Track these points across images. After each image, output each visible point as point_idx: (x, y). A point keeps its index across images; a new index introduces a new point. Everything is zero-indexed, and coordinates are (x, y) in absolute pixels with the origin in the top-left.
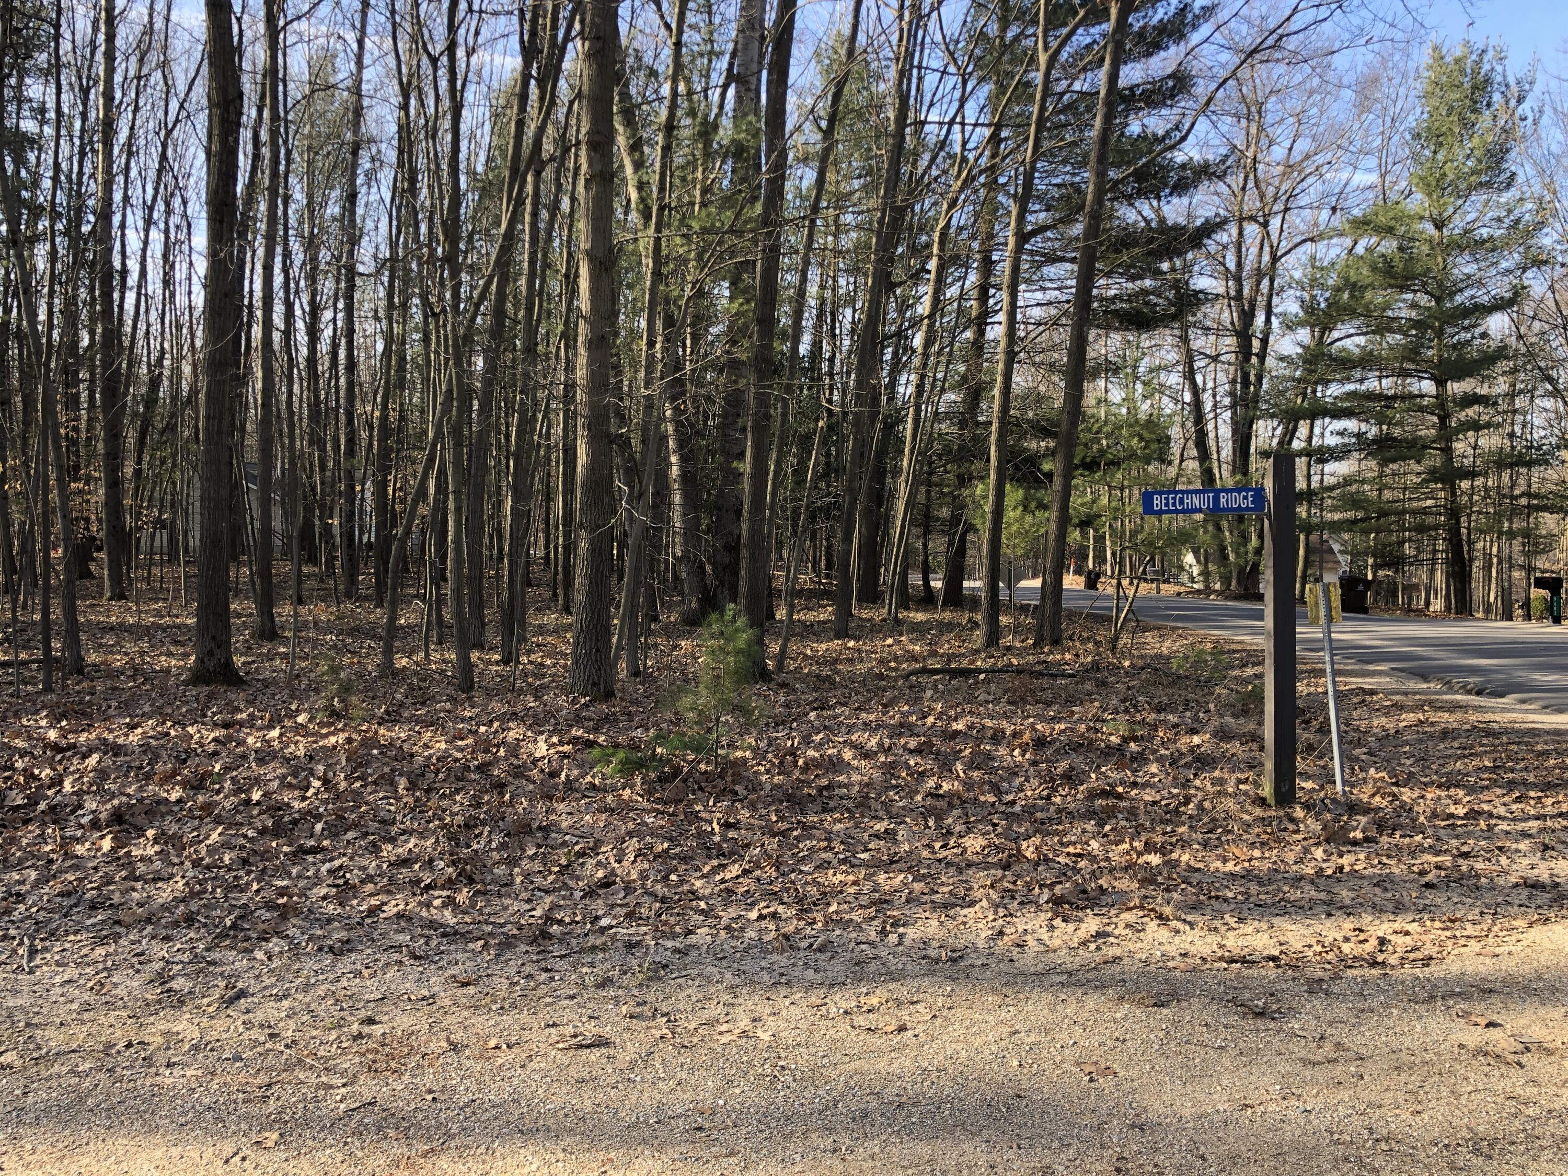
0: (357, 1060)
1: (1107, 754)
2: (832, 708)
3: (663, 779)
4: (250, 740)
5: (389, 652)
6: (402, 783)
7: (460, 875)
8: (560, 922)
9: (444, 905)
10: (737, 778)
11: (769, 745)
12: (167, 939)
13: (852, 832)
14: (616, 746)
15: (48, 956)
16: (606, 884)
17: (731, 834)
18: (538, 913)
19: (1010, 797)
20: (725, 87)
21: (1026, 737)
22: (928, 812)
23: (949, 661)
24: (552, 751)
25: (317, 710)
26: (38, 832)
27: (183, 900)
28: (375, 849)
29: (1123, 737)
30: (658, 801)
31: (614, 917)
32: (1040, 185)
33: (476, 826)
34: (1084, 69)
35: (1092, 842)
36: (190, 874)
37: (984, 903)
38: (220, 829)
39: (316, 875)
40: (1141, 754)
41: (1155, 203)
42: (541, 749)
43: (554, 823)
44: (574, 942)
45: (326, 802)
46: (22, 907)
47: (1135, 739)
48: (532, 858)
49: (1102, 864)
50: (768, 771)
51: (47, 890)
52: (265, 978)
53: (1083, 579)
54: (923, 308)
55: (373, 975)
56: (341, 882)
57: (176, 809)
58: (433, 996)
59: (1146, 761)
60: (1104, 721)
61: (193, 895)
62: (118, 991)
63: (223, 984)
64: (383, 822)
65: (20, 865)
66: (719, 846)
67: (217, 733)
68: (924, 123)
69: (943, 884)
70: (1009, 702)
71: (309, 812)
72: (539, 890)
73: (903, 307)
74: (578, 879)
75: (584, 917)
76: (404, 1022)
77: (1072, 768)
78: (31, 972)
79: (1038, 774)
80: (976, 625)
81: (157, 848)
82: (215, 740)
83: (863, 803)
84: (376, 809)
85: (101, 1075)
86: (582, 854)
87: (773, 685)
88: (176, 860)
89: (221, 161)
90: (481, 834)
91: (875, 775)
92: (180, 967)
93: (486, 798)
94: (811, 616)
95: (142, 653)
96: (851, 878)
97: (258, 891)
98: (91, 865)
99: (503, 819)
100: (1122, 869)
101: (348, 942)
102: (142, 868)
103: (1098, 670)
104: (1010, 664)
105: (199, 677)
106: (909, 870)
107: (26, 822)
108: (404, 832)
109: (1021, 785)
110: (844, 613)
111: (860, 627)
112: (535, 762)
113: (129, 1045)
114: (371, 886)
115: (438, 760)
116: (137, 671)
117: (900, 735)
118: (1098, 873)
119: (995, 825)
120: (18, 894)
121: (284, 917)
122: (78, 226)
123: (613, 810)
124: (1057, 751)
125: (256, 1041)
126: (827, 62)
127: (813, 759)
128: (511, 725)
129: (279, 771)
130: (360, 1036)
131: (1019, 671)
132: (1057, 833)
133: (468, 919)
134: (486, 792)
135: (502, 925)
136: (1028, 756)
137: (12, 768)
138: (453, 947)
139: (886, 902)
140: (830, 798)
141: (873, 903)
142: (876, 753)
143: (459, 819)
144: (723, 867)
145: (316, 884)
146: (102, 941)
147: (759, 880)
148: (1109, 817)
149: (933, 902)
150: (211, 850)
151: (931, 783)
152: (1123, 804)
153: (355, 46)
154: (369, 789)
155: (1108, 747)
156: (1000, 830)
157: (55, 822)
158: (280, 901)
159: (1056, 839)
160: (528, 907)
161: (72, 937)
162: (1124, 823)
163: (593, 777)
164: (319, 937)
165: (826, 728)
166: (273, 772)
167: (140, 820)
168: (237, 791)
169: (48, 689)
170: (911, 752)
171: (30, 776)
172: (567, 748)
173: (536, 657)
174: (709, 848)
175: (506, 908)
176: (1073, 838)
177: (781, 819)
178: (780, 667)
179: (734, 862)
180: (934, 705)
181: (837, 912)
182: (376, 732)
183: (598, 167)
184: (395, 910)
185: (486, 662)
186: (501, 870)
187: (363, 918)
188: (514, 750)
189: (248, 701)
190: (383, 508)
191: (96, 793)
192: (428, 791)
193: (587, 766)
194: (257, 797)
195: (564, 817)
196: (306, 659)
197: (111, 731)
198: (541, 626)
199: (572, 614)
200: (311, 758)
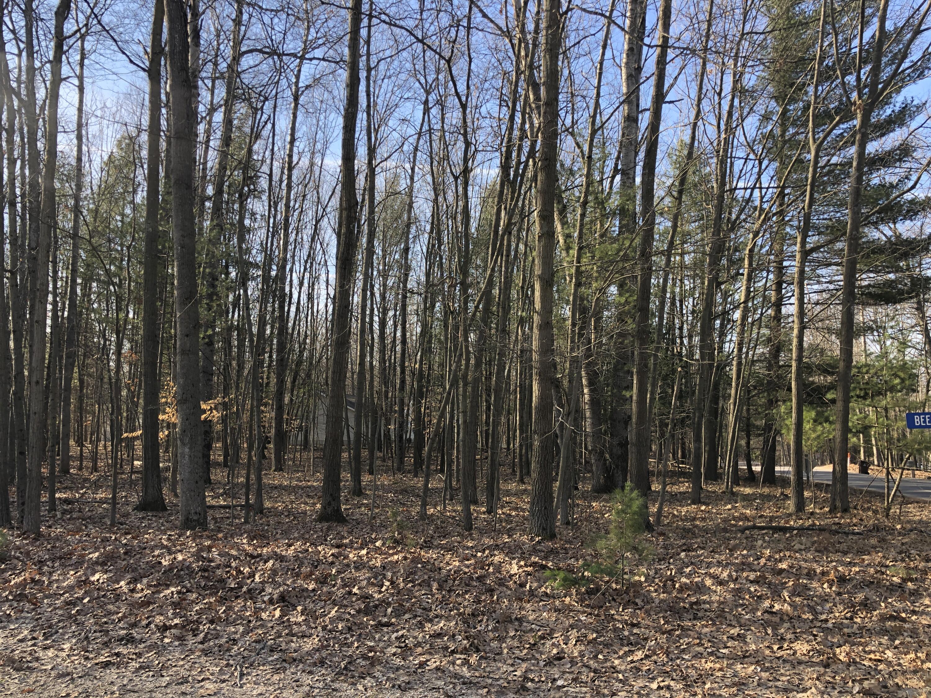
1: (891, 590)
2: (695, 550)
3: (590, 592)
4: (351, 556)
5: (424, 505)
6: (435, 586)
7: (471, 645)
8: (532, 680)
9: (463, 664)
10: (637, 594)
11: (656, 573)
12: (310, 673)
13: (715, 634)
14: (559, 569)
15: (250, 678)
16: (559, 658)
17: (635, 631)
18: (518, 673)
19: (824, 617)
20: (613, 177)
21: (832, 576)
22: (765, 624)
23: (771, 521)
24: (521, 570)
25: (387, 539)
26: (243, 604)
27: (318, 650)
28: (421, 625)
29: (902, 578)
30: (588, 606)
31: (565, 680)
32: (814, 220)
33: (479, 615)
34: (839, 150)
35: (887, 652)
36: (321, 635)
37: (813, 690)
38: (336, 609)
39: (389, 640)
40: (916, 591)
41: (892, 226)
42: (514, 569)
43: (524, 617)
44: (542, 694)
45: (392, 595)
46: (236, 648)
47: (911, 580)
48: (513, 638)
49: (896, 667)
50: (656, 591)
51: (248, 638)
53: (857, 466)
54: (740, 296)
56: (403, 645)
57: (312, 594)
59: (921, 596)
60: (887, 566)
61: (324, 647)
64: (424, 609)
65: (234, 623)
66: (628, 637)
67: (333, 551)
68: (736, 189)
69: (782, 675)
70: (817, 551)
71: (384, 601)
72: (519, 659)
73: (726, 295)
74: (541, 653)
75: (547, 678)
77: (866, 599)
78: (241, 687)
79: (842, 602)
80: (787, 497)
81: (303, 617)
82: (332, 555)
83: (721, 615)
84: (421, 601)
86: (542, 638)
87: (654, 534)
88: (313, 625)
89: (346, 238)
90: (482, 621)
91: (728, 597)
92: (318, 690)
93: (483, 598)
94: (675, 489)
95: (292, 502)
96: (718, 666)
97: (357, 647)
98: (270, 625)
99: (495, 612)
100: (911, 672)
101: (409, 683)
102: (296, 629)
103: (878, 530)
104: (814, 525)
105: (323, 517)
106: (757, 663)
107: (237, 598)
108: (437, 616)
109: (831, 608)
110: (698, 488)
111: (709, 497)
112: (511, 576)
114: (420, 649)
115: (455, 572)
116: (290, 513)
117: (743, 570)
118: (893, 674)
119: (815, 636)
120: (234, 640)
121: (372, 665)
122: (269, 272)
123: (560, 610)
124: (855, 587)
126: (675, 157)
127: (686, 584)
128: (496, 552)
129: (367, 575)
131: (822, 529)
132: (860, 644)
133: (477, 674)
134: (483, 594)
135: (497, 680)
136: (834, 589)
137: (230, 566)
138: (469, 691)
139: (743, 684)
140: (698, 610)
141: (734, 684)
142: (728, 582)
143: (469, 610)
144: (631, 652)
145: (389, 646)
146: (276, 671)
147: (656, 663)
148: (898, 635)
149: (776, 687)
150: (332, 621)
151: (767, 604)
152: (906, 626)
153: (410, 171)
154: (416, 588)
155: (891, 585)
156: (819, 639)
157: (251, 599)
158: (370, 655)
159: (861, 648)
160: (512, 669)
161: (261, 668)
162: (909, 639)
163: (546, 588)
164: (392, 679)
165: (692, 563)
166: (363, 575)
167: (294, 600)
168: (344, 586)
169: (246, 522)
170: (751, 582)
171: (240, 572)
172: (529, 569)
173: (506, 510)
174: (621, 639)
175: (499, 669)
176: (873, 648)
177: (667, 622)
178: (658, 521)
179: (639, 649)
180: (764, 551)
181: (711, 689)
182: (420, 554)
183: (546, 229)
184: (435, 665)
185: (478, 512)
186: (495, 644)
187: (417, 669)
188: (498, 568)
189: (349, 532)
190: (419, 419)
191: (271, 583)
192: (449, 591)
193: (542, 581)
194: (355, 590)
195: (530, 612)
196: (378, 508)
197: (279, 547)
198: (507, 491)
199: (524, 483)
200: (384, 568)
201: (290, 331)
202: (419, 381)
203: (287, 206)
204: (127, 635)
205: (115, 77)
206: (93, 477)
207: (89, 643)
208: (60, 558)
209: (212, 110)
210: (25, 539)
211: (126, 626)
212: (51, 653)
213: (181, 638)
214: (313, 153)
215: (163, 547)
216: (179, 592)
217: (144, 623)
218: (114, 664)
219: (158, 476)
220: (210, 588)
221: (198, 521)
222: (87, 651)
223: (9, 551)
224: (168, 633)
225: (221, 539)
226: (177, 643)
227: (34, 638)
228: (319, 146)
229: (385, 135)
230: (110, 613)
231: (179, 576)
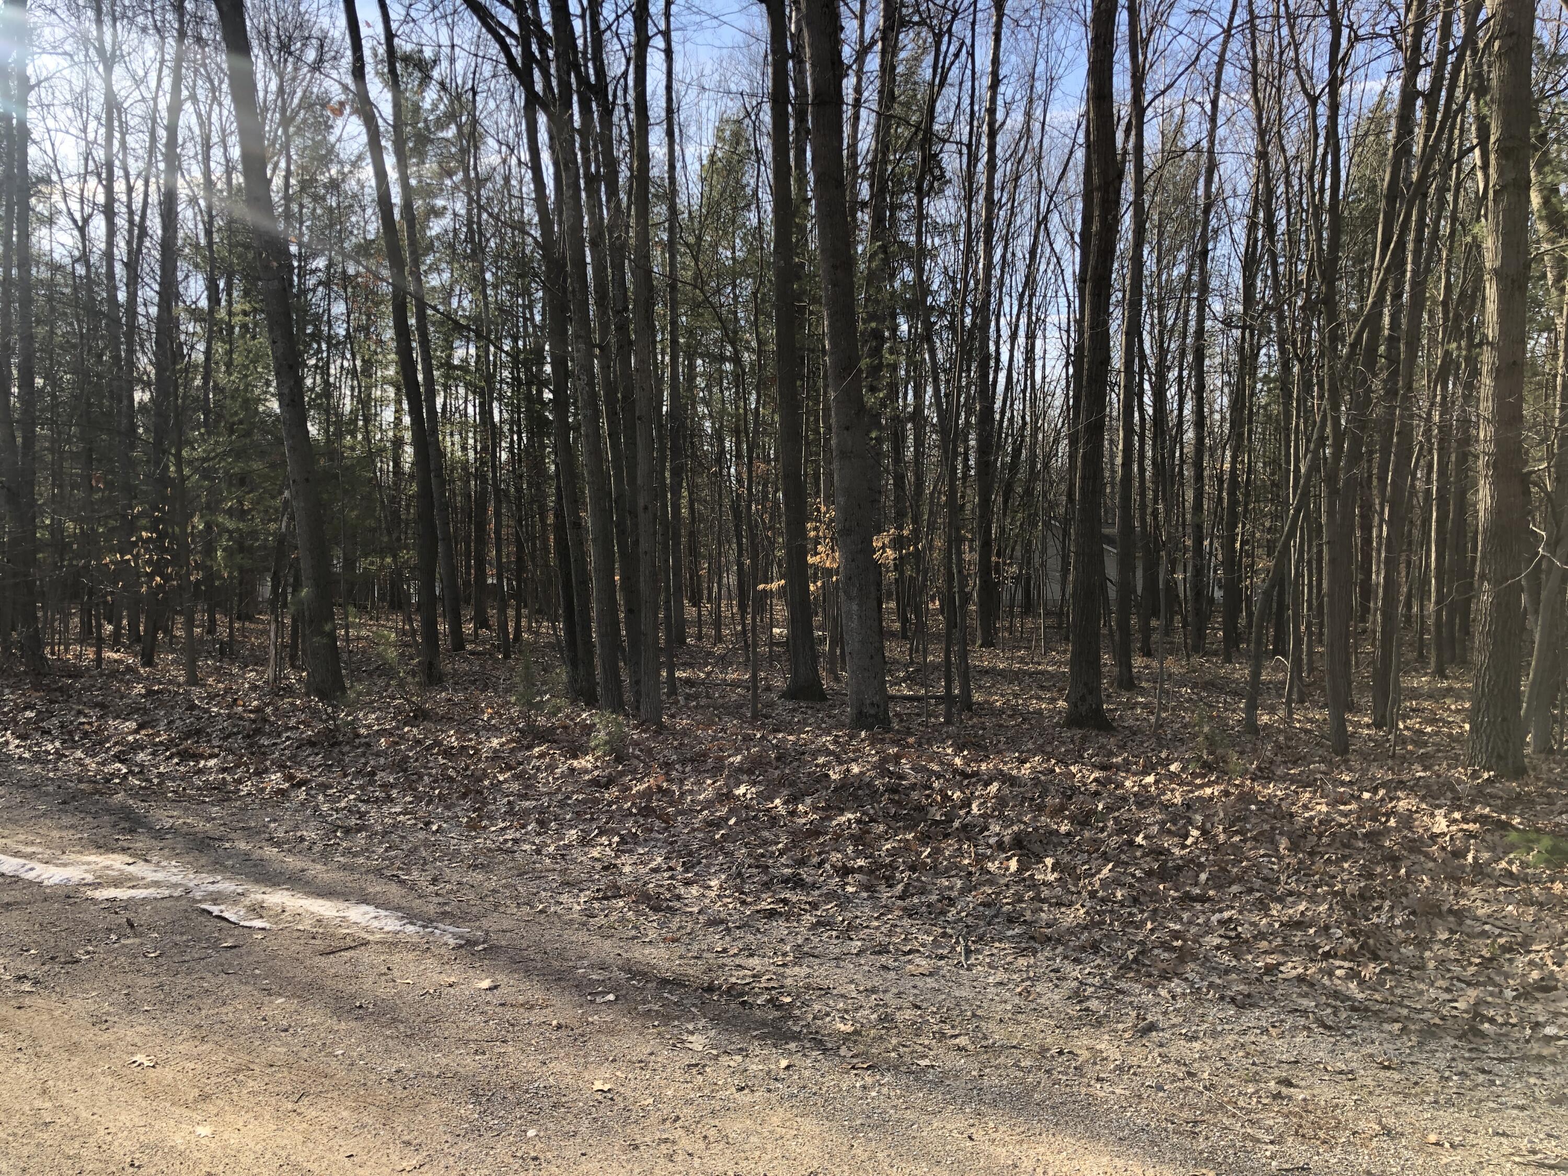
0: (1280, 1120)
4: (1128, 784)
5: (1252, 708)
6: (1283, 844)
7: (1361, 947)
8: (1492, 1021)
9: (1348, 978)
12: (1077, 961)
14: (1537, 831)
15: (980, 957)
16: (1546, 987)
18: (1461, 1005)
24: (1454, 828)
25: (1188, 761)
26: (956, 846)
27: (1085, 928)
28: (1262, 906)
31: (1561, 1027)
33: (1373, 898)
36: (1088, 904)
38: (1110, 866)
39: (1207, 924)
42: (1440, 824)
43: (1467, 909)
44: (1514, 1047)
45: (1206, 852)
46: (954, 911)
48: (1446, 943)
51: (971, 898)
52: (1172, 1016)
55: (1281, 1036)
56: (1233, 934)
57: (1066, 841)
58: (1351, 1072)
61: (1094, 924)
62: (1042, 1001)
63: (1134, 1014)
64: (1265, 879)
65: (946, 873)
67: (1096, 774)
71: (1192, 861)
72: (1459, 980)
74: (1507, 976)
75: (1522, 1020)
76: (1325, 1093)
78: (969, 969)
81: (1056, 875)
82: (1096, 780)
84: (1258, 866)
85: (1041, 1074)
86: (1508, 949)
88: (1073, 889)
89: (1100, 240)
90: (1380, 908)
92: (1093, 989)
93: (1379, 870)
95: (1016, 696)
97: (1152, 930)
98: (1003, 881)
99: (1406, 895)
101: (1249, 996)
102: (1045, 893)
105: (1073, 720)
107: (947, 836)
108: (1291, 894)
112: (1434, 837)
113: (1061, 1053)
114: (1264, 943)
115: (1320, 822)
116: (1015, 712)
120: (950, 899)
121: (1182, 960)
123: (1542, 904)
125: (1174, 1075)
128: (1400, 794)
129: (1159, 817)
130: (1278, 1096)
133: (1377, 996)
134: (1378, 863)
135: (1419, 1011)
137: (930, 787)
138: (1365, 1024)
143: (1351, 888)
145: (1207, 933)
146: (1022, 952)
150: (1104, 884)
154: (1249, 845)
157: (968, 839)
158: (1176, 944)
160: (1448, 996)
161: (997, 944)
163: (1510, 862)
164: (1218, 986)
166: (1152, 817)
167: (1037, 848)
168: (1120, 831)
169: (948, 722)
171: (945, 797)
172: (1472, 827)
173: (1413, 723)
175: (1420, 993)
182: (1252, 788)
184: (1294, 973)
185: (1358, 725)
186: (1409, 950)
187: (1261, 975)
188: (1407, 820)
189: (1119, 747)
190: (1231, 562)
191: (999, 817)
192: (1312, 854)
193: (1500, 851)
194: (1139, 840)
195: (1479, 903)
196: (1166, 710)
197: (1005, 763)
198: (1413, 690)
199: (1447, 678)
200: (1189, 807)
201: (997, 417)
202: (1232, 494)
203: (989, 199)
204: (795, 875)
205: (715, 23)
206: (719, 650)
207: (743, 881)
208: (692, 760)
209: (862, 53)
210: (645, 731)
211: (790, 862)
212: (695, 890)
213: (869, 888)
214: (1031, 101)
215: (829, 753)
216: (859, 821)
217: (815, 860)
218: (781, 914)
219: (812, 648)
220: (904, 818)
221: (875, 716)
222: (742, 893)
223: (626, 747)
224: (850, 879)
225: (912, 746)
226: (865, 895)
227: (670, 869)
228: (1040, 87)
229: (1161, 48)
230: (765, 843)
231: (856, 798)
